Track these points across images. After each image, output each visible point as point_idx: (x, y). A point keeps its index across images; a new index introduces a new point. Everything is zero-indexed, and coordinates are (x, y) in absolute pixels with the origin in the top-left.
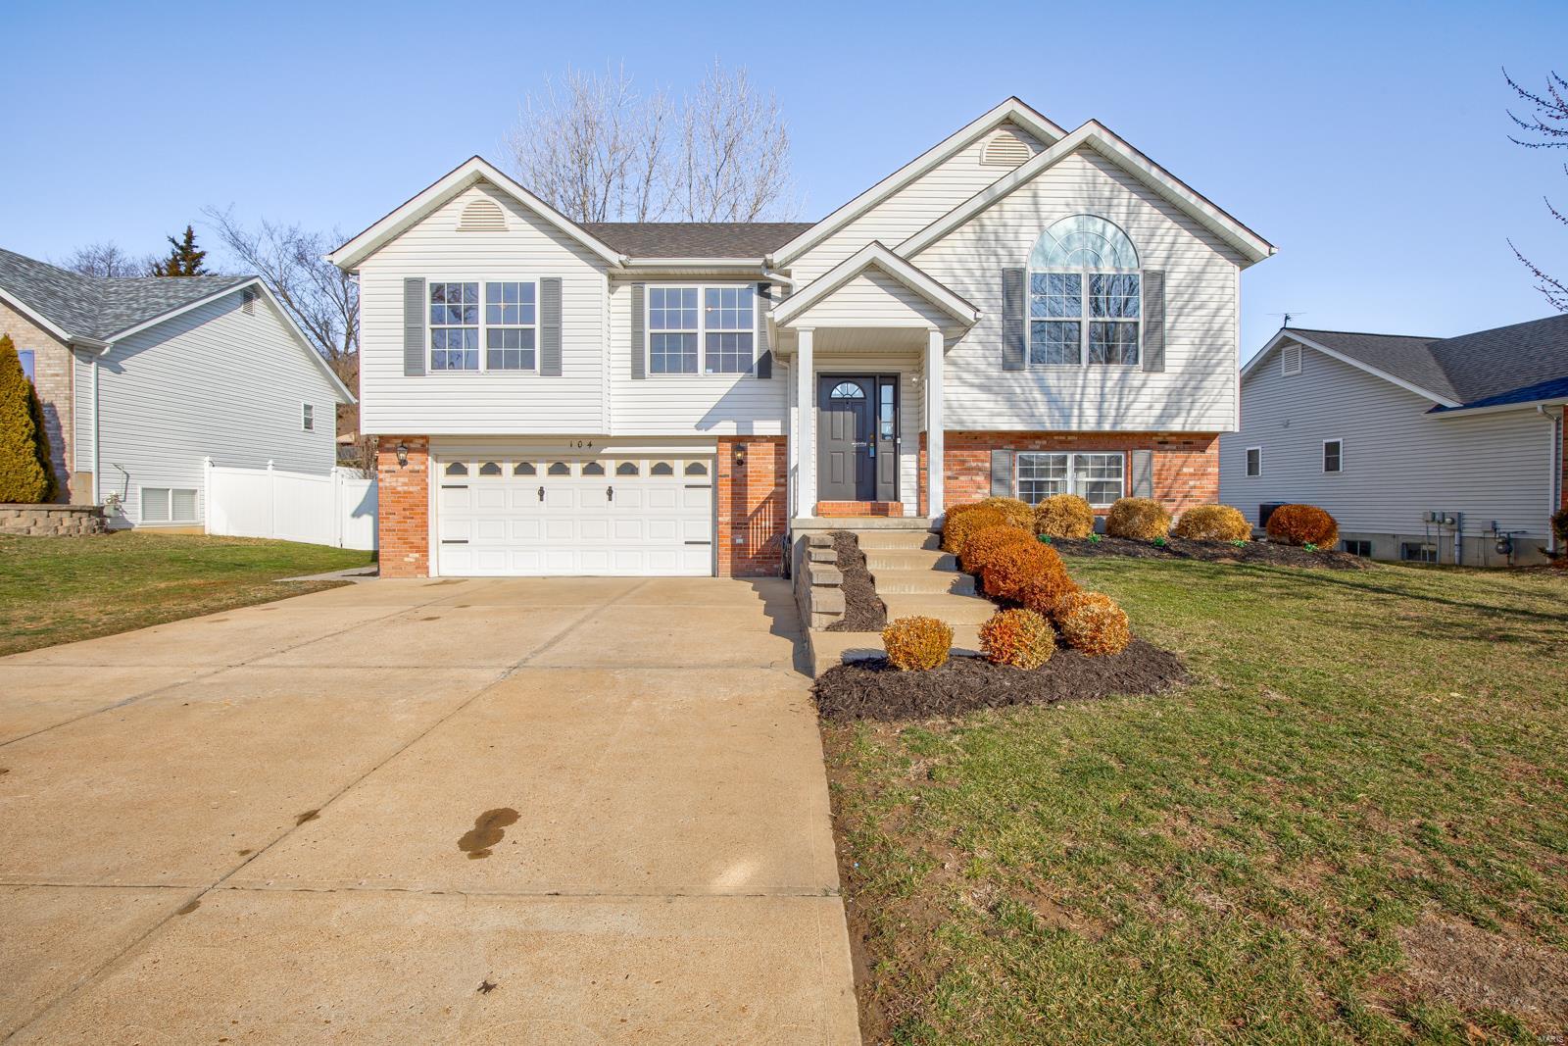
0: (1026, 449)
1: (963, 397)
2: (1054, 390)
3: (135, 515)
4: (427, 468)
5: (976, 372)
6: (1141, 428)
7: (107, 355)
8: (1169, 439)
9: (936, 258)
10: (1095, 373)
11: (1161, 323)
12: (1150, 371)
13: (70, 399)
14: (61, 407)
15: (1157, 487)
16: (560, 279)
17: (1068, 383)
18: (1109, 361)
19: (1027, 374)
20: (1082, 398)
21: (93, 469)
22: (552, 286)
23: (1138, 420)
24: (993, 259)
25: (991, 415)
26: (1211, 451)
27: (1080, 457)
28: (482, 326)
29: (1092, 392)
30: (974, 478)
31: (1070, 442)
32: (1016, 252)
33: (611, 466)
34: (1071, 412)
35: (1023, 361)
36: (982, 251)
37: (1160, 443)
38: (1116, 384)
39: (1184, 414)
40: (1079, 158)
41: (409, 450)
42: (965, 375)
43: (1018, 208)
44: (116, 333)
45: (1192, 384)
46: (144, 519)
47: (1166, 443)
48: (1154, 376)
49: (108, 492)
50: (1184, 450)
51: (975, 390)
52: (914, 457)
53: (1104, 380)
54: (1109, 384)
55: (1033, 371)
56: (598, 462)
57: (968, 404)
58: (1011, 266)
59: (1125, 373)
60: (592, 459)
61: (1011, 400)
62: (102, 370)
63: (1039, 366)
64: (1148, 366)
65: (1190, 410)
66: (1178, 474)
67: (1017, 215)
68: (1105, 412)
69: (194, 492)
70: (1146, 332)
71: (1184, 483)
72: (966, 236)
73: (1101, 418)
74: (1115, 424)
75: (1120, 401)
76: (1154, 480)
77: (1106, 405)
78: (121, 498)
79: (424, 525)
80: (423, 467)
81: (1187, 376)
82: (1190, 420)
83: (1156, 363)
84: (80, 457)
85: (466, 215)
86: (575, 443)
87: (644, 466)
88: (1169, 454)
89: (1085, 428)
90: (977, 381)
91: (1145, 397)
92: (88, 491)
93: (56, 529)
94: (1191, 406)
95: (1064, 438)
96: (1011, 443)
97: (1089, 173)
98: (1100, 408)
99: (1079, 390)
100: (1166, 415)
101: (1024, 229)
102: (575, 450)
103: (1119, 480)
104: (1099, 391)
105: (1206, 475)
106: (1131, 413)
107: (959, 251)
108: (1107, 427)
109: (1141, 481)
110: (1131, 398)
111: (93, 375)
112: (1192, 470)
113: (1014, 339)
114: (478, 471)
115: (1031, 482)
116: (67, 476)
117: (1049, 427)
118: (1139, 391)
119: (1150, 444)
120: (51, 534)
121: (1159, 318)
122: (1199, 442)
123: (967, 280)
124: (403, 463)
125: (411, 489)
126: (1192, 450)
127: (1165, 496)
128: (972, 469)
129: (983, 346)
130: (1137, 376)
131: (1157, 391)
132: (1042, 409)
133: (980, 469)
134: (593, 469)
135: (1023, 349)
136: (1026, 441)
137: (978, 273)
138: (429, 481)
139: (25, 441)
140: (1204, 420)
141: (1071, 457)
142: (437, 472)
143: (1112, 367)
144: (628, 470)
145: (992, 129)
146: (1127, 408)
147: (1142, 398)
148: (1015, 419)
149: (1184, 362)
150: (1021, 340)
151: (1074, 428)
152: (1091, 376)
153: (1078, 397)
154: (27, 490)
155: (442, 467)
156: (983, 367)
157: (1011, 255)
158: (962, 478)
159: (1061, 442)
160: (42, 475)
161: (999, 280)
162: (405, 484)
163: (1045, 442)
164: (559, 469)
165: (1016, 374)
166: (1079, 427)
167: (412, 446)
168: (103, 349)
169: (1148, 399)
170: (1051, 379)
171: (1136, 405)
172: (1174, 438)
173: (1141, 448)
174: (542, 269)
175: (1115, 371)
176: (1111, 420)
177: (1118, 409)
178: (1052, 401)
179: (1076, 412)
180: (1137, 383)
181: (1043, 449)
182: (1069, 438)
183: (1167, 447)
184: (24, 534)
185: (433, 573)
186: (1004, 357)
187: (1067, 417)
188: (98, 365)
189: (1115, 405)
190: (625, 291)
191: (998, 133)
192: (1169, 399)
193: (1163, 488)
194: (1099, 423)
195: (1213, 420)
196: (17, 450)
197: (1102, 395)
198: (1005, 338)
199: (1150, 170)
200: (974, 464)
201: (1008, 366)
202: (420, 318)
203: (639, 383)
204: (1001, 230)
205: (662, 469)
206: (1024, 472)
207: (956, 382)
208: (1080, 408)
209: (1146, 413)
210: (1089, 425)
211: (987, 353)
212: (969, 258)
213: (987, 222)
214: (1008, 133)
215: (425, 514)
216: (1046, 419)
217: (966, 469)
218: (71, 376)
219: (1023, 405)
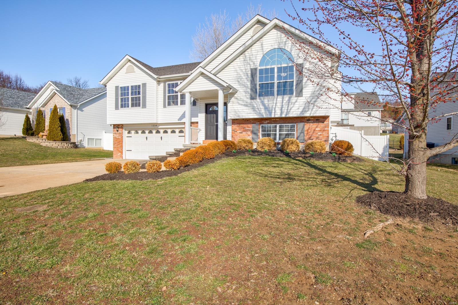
0: (263, 124)
1: (239, 108)
2: (267, 105)
3: (86, 144)
4: (123, 132)
5: (243, 101)
6: (295, 116)
7: (79, 107)
8: (311, 119)
9: (232, 67)
10: (280, 99)
11: (302, 81)
12: (298, 97)
13: (71, 118)
14: (70, 120)
15: (307, 135)
16: (146, 83)
17: (271, 102)
18: (284, 94)
19: (258, 100)
20: (275, 107)
21: (76, 134)
22: (144, 85)
23: (294, 113)
24: (249, 66)
25: (249, 114)
26: (326, 122)
27: (282, 125)
28: (130, 97)
29: (279, 105)
30: (247, 133)
31: (277, 121)
32: (255, 63)
33: (162, 131)
34: (272, 111)
35: (256, 96)
36: (245, 64)
37: (307, 120)
38: (287, 102)
39: (310, 110)
40: (275, 30)
41: (118, 128)
42: (240, 102)
43: (257, 49)
44: (81, 102)
45: (314, 100)
46: (88, 145)
47: (310, 120)
48: (300, 98)
49: (79, 139)
50: (316, 122)
51: (243, 106)
52: (231, 127)
53: (283, 101)
54: (284, 102)
55: (260, 99)
56: (159, 130)
57: (240, 111)
58: (254, 67)
59: (290, 98)
60: (157, 129)
61: (253, 108)
62: (78, 111)
63: (262, 98)
64: (298, 95)
65: (313, 109)
66: (314, 131)
67: (256, 51)
68: (283, 111)
69: (101, 139)
70: (297, 84)
71: (317, 134)
72: (241, 60)
73: (282, 113)
74: (286, 114)
75: (288, 107)
76: (306, 132)
77: (283, 109)
78: (83, 140)
79: (122, 146)
80: (121, 132)
81: (311, 98)
82: (313, 112)
83: (300, 93)
84: (73, 132)
85: (127, 69)
86: (153, 125)
87: (169, 131)
88: (311, 124)
89: (276, 116)
90: (243, 104)
91: (297, 105)
92: (75, 139)
93: (63, 147)
94: (313, 107)
95: (275, 120)
96: (258, 122)
97: (279, 34)
98: (281, 110)
99: (274, 104)
100: (304, 111)
101: (258, 56)
102: (153, 127)
103: (294, 133)
104: (281, 104)
105: (324, 130)
106: (292, 111)
107: (239, 65)
108: (283, 116)
109: (301, 133)
110: (292, 106)
111: (76, 112)
112: (319, 129)
113: (254, 90)
114: (148, 133)
115: (266, 134)
116: (70, 135)
117: (265, 116)
118: (294, 103)
119: (304, 121)
120: (62, 148)
121: (301, 79)
122: (321, 119)
123: (241, 73)
124: (118, 131)
125: (119, 137)
126: (319, 122)
127: (310, 138)
128: (247, 130)
129: (245, 93)
130: (294, 99)
131: (301, 103)
132: (263, 111)
133: (249, 130)
134: (158, 132)
135: (256, 92)
136: (263, 121)
137: (244, 71)
138: (123, 135)
139: (58, 128)
140: (318, 112)
141: (278, 126)
142: (125, 133)
143: (285, 96)
144: (165, 132)
145: (255, 25)
146: (290, 109)
147: (295, 106)
148: (255, 114)
149: (310, 93)
150: (256, 90)
151: (273, 116)
152: (278, 99)
153: (274, 107)
154: (58, 138)
155: (127, 132)
156: (245, 99)
157: (254, 64)
158: (244, 133)
159: (274, 121)
160: (62, 135)
161: (250, 72)
162: (118, 136)
163: (269, 121)
164: (151, 132)
165: (255, 100)
166: (275, 116)
167: (120, 127)
168: (78, 106)
169: (298, 106)
170: (266, 101)
171: (293, 108)
172: (312, 118)
173: (301, 122)
174: (142, 81)
175: (286, 98)
176: (285, 113)
177: (287, 109)
178: (266, 108)
179: (273, 111)
180: (294, 101)
181: (268, 123)
182: (277, 120)
183: (310, 121)
184: (56, 148)
185: (124, 158)
186: (251, 95)
187: (270, 113)
188: (77, 110)
189: (286, 108)
190: (162, 85)
191: (256, 26)
192: (305, 105)
193: (309, 135)
194: (281, 114)
195: (321, 112)
196: (56, 129)
197: (282, 105)
198: (251, 89)
199: (295, 31)
200: (247, 129)
201: (252, 98)
202: (118, 96)
203: (165, 109)
204: (251, 56)
205: (173, 132)
206: (263, 131)
207: (237, 104)
208: (275, 110)
209: (297, 110)
210: (278, 115)
211: (246, 95)
212: (242, 66)
213: (247, 55)
214: (259, 25)
215: (122, 143)
216: (264, 114)
217: (245, 130)
218: (71, 112)
219: (257, 110)
